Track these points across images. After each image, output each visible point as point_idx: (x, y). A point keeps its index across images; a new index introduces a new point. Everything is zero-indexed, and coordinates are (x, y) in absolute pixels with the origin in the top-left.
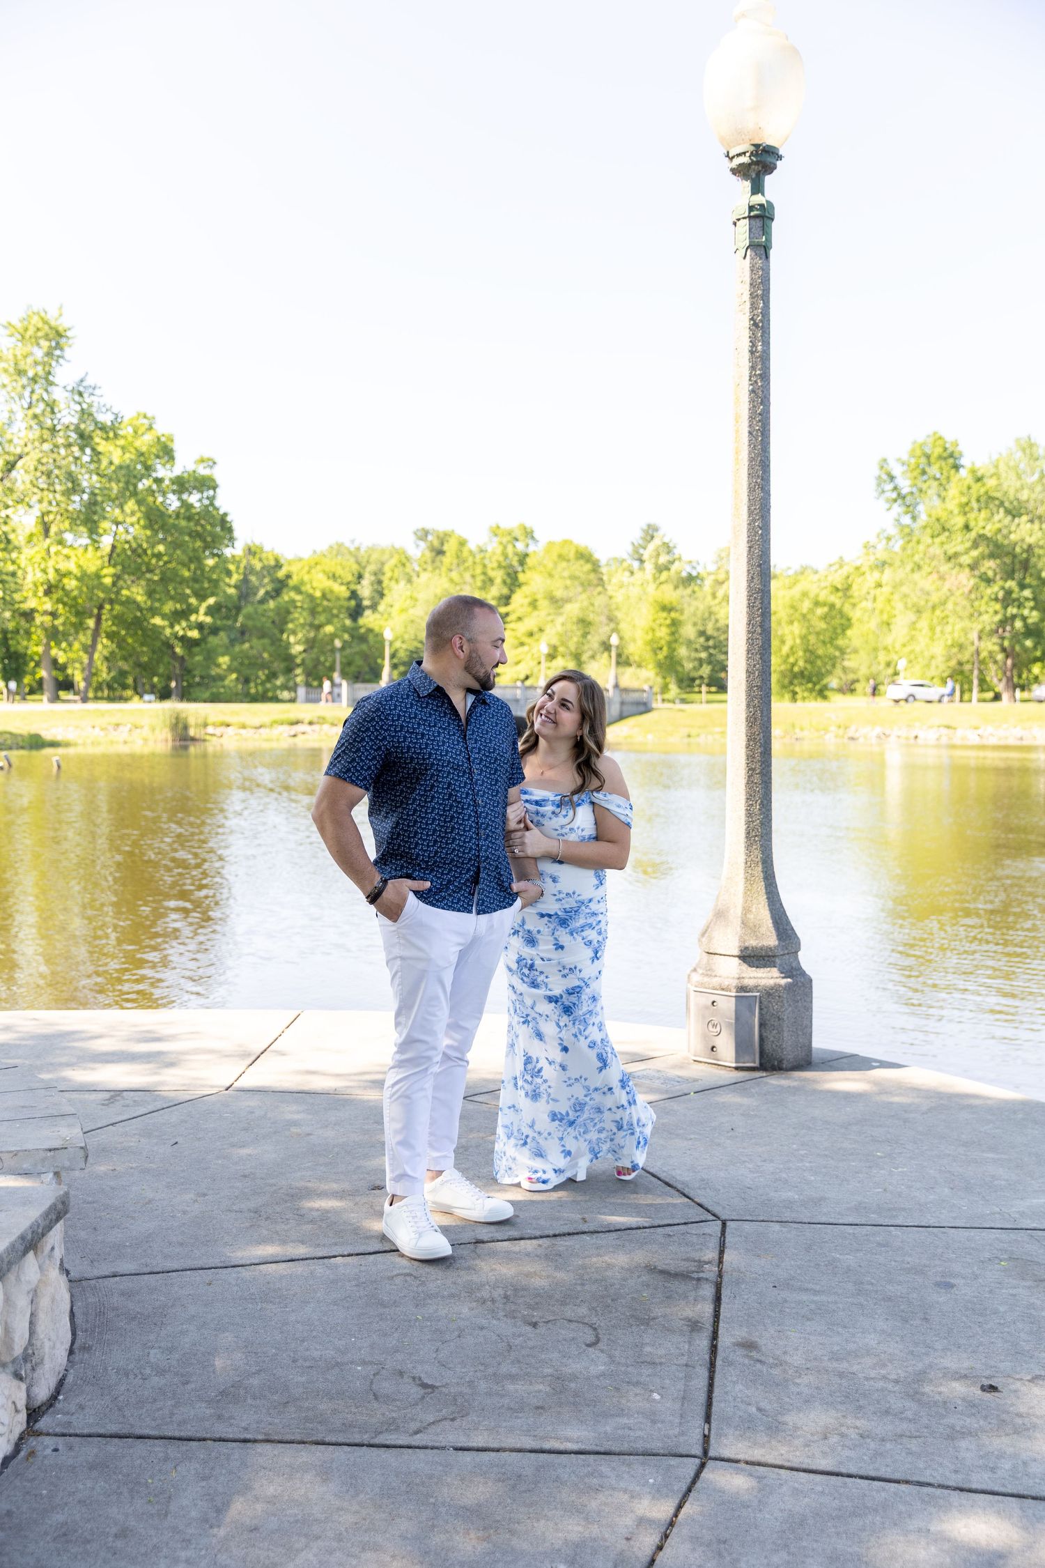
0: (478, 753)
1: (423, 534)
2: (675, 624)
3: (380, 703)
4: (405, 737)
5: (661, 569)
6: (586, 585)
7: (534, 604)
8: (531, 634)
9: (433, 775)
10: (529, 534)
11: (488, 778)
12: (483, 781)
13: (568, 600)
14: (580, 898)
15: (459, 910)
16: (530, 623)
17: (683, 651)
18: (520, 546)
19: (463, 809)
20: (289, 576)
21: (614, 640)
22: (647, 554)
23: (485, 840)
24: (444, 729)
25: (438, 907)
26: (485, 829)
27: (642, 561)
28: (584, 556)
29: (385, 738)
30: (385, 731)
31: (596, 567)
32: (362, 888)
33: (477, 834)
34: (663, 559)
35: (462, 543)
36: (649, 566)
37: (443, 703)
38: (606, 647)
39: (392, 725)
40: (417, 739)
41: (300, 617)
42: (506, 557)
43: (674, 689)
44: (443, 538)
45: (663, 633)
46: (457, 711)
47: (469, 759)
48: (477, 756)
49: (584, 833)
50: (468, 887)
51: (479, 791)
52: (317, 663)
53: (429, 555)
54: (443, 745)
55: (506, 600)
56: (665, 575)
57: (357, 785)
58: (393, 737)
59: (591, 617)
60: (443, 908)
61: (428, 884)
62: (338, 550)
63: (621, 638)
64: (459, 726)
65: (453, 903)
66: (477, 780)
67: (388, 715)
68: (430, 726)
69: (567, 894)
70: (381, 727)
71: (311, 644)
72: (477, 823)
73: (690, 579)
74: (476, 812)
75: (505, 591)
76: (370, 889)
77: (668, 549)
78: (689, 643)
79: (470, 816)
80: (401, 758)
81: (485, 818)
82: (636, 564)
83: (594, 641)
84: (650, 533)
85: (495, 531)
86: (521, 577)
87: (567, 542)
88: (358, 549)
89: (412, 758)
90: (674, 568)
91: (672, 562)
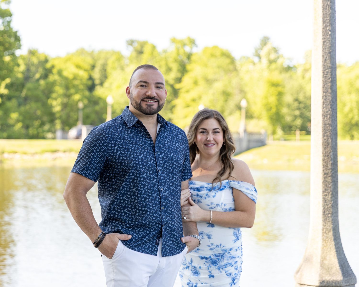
0: (162, 160)
1: (131, 43)
2: (280, 94)
3: (103, 130)
4: (117, 150)
5: (271, 62)
6: (227, 71)
7: (196, 83)
8: (194, 100)
9: (133, 173)
10: (193, 42)
11: (168, 175)
12: (164, 177)
13: (216, 80)
14: (224, 248)
15: (148, 253)
16: (194, 94)
17: (284, 111)
18: (187, 49)
19: (152, 193)
20: (53, 67)
21: (244, 104)
22: (263, 53)
23: (165, 212)
24: (141, 146)
25: (136, 250)
26: (165, 206)
27: (260, 57)
28: (226, 55)
29: (105, 151)
30: (106, 146)
31: (233, 61)
32: (91, 238)
33: (160, 209)
34: (273, 56)
35: (154, 47)
36: (265, 61)
37: (141, 131)
38: (239, 108)
39: (109, 143)
40: (124, 152)
41: (59, 90)
42: (178, 54)
43: (280, 132)
44: (143, 44)
45: (273, 100)
46: (149, 135)
47: (156, 164)
48: (161, 162)
49: (226, 207)
50: (154, 240)
51: (161, 183)
52: (68, 116)
53: (134, 54)
54: (140, 155)
55: (179, 80)
56: (273, 66)
57: (88, 178)
58: (110, 150)
59: (229, 90)
60: (139, 251)
61: (130, 237)
62: (82, 52)
63: (248, 102)
64: (151, 144)
65: (145, 249)
66: (161, 176)
67: (107, 137)
68: (132, 144)
69: (217, 246)
70: (103, 144)
71: (65, 106)
72: (160, 202)
73: (288, 69)
74: (160, 196)
75: (179, 75)
76: (95, 239)
77: (276, 50)
78: (289, 106)
79: (156, 198)
80: (115, 162)
81: (165, 199)
82: (256, 59)
83: (231, 104)
84: (265, 41)
85: (174, 41)
86: (188, 67)
87: (216, 47)
88: (93, 52)
89: (121, 163)
90: (280, 61)
91: (278, 58)
